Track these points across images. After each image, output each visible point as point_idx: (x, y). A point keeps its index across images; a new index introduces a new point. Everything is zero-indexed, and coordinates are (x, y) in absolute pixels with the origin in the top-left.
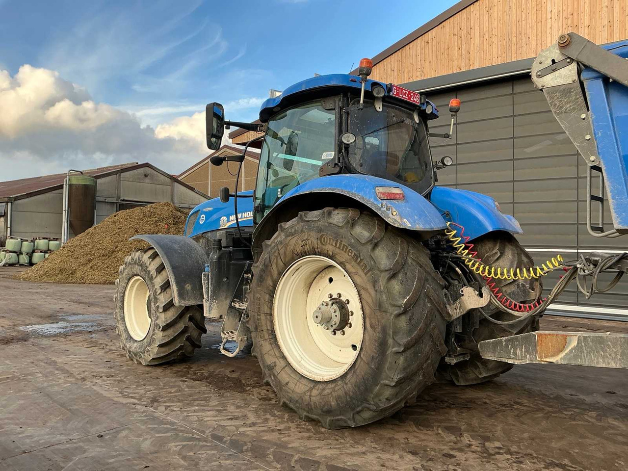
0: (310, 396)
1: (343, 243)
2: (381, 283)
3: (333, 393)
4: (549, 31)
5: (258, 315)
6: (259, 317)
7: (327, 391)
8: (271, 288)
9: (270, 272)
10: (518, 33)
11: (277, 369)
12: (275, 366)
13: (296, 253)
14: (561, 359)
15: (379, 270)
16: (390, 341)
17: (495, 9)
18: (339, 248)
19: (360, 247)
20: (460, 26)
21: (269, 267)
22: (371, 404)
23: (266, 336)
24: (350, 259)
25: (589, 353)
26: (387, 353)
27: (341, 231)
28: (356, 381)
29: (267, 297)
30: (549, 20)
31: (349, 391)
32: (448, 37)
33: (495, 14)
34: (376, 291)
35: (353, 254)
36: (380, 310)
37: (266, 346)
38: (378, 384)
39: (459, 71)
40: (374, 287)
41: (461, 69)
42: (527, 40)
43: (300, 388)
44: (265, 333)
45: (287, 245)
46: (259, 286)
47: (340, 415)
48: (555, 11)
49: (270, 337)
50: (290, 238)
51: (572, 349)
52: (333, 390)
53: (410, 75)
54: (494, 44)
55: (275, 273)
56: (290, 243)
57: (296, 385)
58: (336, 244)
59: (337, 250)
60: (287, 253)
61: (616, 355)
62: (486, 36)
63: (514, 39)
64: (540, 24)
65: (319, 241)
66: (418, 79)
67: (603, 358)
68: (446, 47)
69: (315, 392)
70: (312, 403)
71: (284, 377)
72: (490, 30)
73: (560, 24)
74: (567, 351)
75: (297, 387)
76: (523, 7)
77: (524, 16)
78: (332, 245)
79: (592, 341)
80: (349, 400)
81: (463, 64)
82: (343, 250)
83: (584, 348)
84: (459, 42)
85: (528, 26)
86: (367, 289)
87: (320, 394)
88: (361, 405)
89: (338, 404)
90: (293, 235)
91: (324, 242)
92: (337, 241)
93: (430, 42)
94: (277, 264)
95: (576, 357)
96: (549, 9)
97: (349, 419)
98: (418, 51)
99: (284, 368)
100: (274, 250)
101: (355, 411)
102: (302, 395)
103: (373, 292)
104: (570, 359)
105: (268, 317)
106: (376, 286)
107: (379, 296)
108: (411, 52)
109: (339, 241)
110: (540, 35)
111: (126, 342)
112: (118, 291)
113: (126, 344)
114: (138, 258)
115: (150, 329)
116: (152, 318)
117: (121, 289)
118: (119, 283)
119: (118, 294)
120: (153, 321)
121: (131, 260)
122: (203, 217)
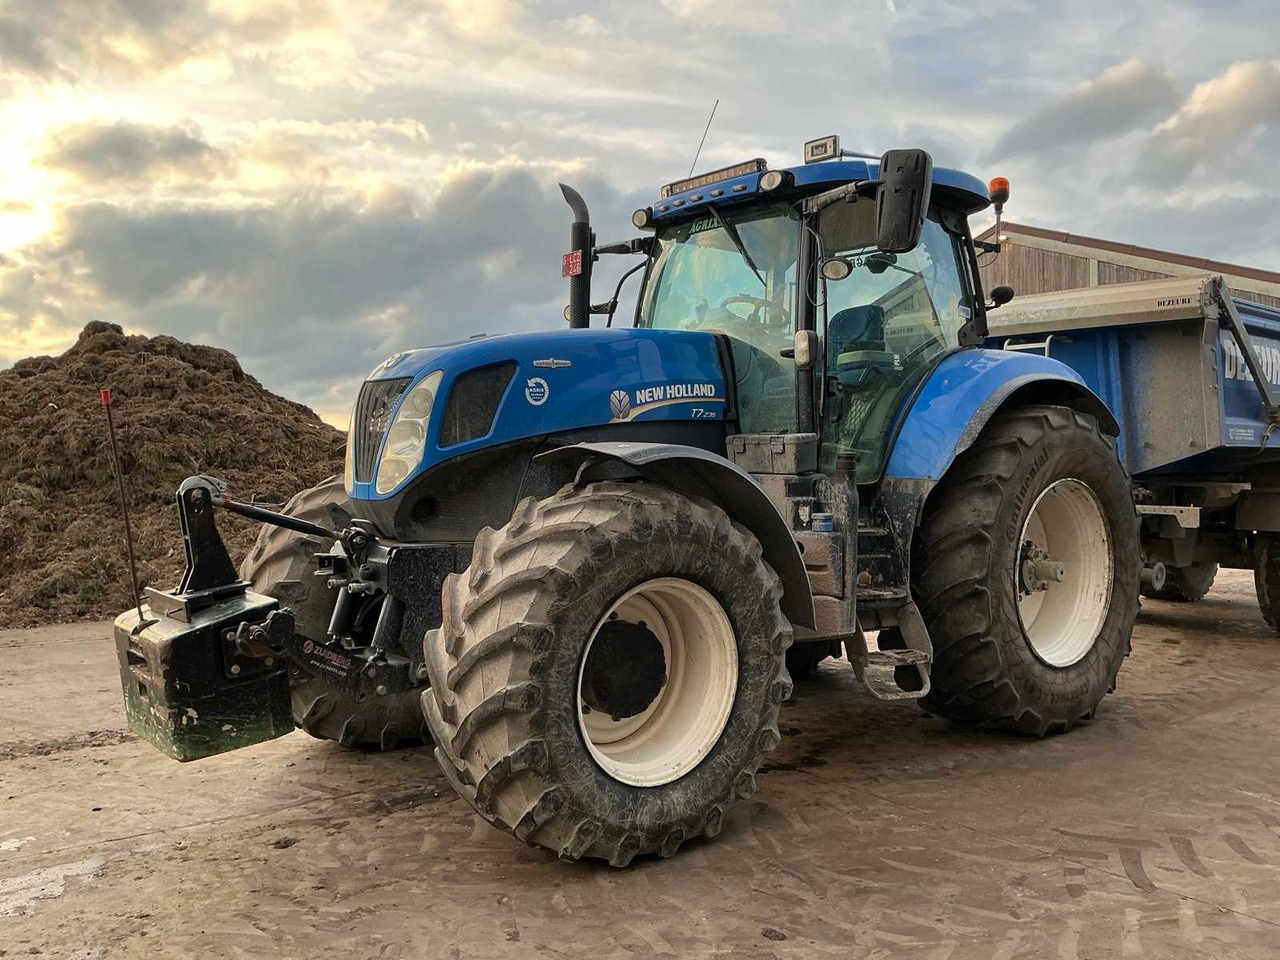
111: (623, 817)
112: (551, 661)
113: (630, 819)
114: (671, 518)
115: (746, 713)
116: (751, 682)
117: (571, 646)
118: (552, 629)
119: (553, 672)
120: (758, 685)
121: (637, 530)
122: (539, 385)
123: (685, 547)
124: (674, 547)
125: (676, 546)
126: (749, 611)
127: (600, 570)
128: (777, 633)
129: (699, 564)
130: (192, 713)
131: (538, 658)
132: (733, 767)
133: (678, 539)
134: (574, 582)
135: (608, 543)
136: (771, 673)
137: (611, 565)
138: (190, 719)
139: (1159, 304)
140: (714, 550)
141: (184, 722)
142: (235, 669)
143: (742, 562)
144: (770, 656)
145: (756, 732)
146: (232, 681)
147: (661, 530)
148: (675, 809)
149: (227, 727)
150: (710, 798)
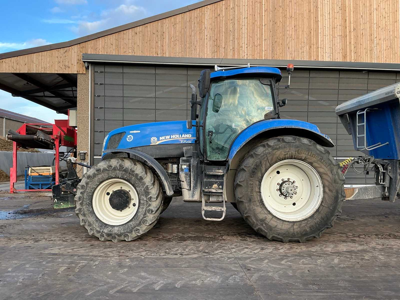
0: (294, 229)
1: (313, 153)
2: (335, 171)
3: (307, 225)
4: (206, 45)
5: (251, 193)
6: (252, 194)
7: (303, 225)
8: (260, 178)
9: (261, 169)
10: (190, 42)
11: (268, 220)
12: (266, 218)
13: (279, 158)
14: (352, 198)
15: (333, 165)
16: (340, 196)
17: (178, 25)
18: (310, 156)
19: (322, 155)
20: (157, 29)
21: (260, 167)
22: (329, 225)
23: (258, 204)
24: (317, 161)
25: (362, 194)
26: (338, 201)
27: (311, 147)
28: (322, 217)
29: (258, 183)
30: (206, 40)
31: (317, 222)
32: (149, 34)
33: (178, 28)
34: (333, 174)
35: (319, 158)
36: (335, 183)
37: (258, 209)
38: (333, 216)
39: (157, 56)
40: (332, 173)
41: (158, 55)
42: (195, 47)
43: (285, 227)
44: (257, 202)
45: (274, 154)
46: (251, 177)
47: (312, 234)
48: (208, 36)
49: (260, 204)
50: (276, 151)
51: (356, 194)
52: (307, 223)
53: (125, 50)
54: (177, 45)
55: (264, 169)
56: (276, 153)
57: (282, 226)
58: (308, 154)
59: (309, 157)
60: (274, 158)
61: (372, 193)
62: (173, 39)
63: (188, 45)
64: (201, 40)
65: (297, 152)
66: (130, 54)
67: (367, 195)
68: (149, 40)
69: (295, 227)
70: (295, 232)
71: (273, 223)
72: (175, 36)
73: (211, 44)
74: (354, 195)
75: (283, 226)
76: (193, 29)
77: (193, 34)
78: (305, 154)
79: (364, 189)
80: (317, 226)
81: (159, 52)
82: (312, 157)
83: (360, 192)
84: (157, 38)
85: (195, 40)
86: (327, 174)
87: (299, 227)
88: (324, 227)
89: (311, 229)
90: (278, 149)
91: (300, 152)
92: (309, 152)
93: (138, 33)
94: (266, 165)
95: (358, 196)
96: (206, 34)
97: (317, 235)
98: (130, 37)
99: (272, 219)
100: (263, 157)
101: (320, 231)
102: (288, 230)
103: (330, 175)
104: (355, 198)
105: (258, 193)
106: (333, 172)
107: (334, 176)
108: (125, 36)
109: (310, 152)
110: (201, 46)
111: (101, 229)
112: (85, 192)
113: (102, 230)
114: (118, 165)
115: (139, 214)
116: (141, 207)
117: (90, 190)
118: (85, 185)
119: (85, 194)
120: (143, 208)
121: (108, 167)
122: (131, 137)
123: (121, 172)
124: (118, 172)
125: (119, 172)
126: (140, 189)
127: (97, 175)
128: (150, 196)
129: (126, 176)
130: (56, 200)
131: (82, 191)
132: (134, 226)
133: (119, 170)
134: (91, 177)
135: (100, 169)
136: (147, 206)
137: (100, 174)
138: (56, 201)
139: (386, 94)
140: (130, 173)
141: (55, 201)
142: (62, 193)
143: (139, 177)
144: (147, 201)
145: (142, 219)
146: (62, 195)
147: (115, 168)
148: (114, 231)
149: (62, 204)
150: (125, 231)
